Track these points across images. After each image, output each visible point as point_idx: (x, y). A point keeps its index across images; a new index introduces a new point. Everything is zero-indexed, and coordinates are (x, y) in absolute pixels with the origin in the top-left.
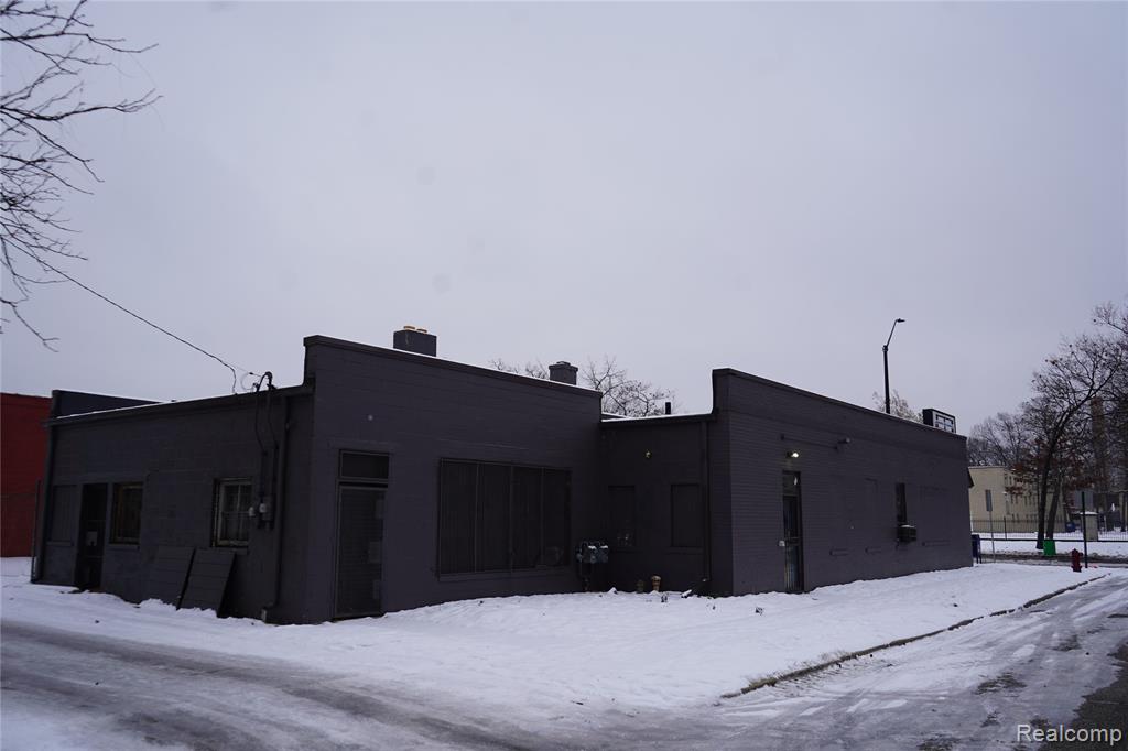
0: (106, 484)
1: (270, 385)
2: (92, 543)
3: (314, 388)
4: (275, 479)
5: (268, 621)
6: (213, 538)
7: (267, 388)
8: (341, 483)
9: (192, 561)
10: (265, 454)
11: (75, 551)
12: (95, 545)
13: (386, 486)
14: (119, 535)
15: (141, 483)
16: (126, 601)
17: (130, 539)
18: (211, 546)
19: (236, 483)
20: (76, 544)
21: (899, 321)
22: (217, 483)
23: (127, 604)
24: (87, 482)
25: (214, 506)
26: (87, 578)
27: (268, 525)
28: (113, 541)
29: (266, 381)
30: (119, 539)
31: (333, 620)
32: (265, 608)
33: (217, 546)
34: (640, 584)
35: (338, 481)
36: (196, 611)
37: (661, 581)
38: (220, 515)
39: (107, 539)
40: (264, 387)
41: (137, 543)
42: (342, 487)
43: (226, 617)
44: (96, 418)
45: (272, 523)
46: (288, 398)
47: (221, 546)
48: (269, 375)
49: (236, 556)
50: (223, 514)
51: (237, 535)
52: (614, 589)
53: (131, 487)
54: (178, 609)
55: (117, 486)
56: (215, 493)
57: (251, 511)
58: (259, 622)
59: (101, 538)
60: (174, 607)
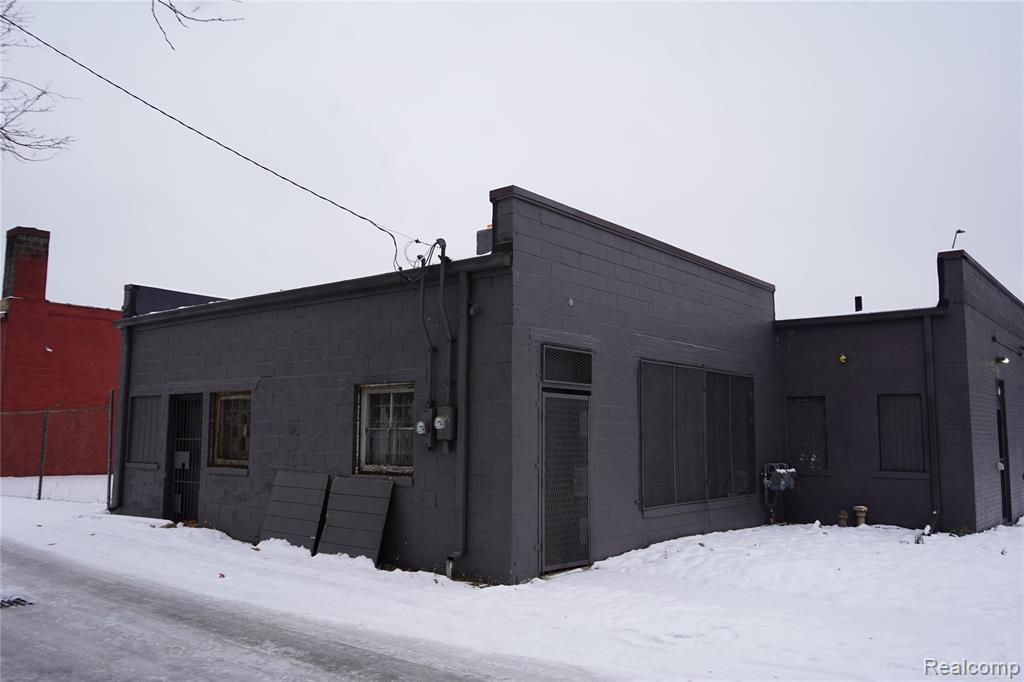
0: (201, 394)
1: (443, 257)
2: (183, 465)
3: (512, 257)
4: (453, 384)
5: (455, 577)
6: (356, 462)
7: (439, 262)
8: (544, 389)
9: (328, 492)
10: (434, 350)
11: (162, 474)
12: (187, 467)
13: (588, 393)
14: (219, 458)
15: (249, 393)
16: (234, 539)
17: (235, 462)
18: (354, 473)
19: (386, 391)
20: (163, 467)
21: (959, 232)
22: (358, 390)
23: (238, 543)
24: (173, 393)
25: (355, 419)
26: (180, 508)
27: (445, 446)
28: (211, 464)
29: (438, 251)
30: (220, 461)
31: (542, 575)
32: (450, 559)
33: (361, 472)
34: (844, 515)
35: (541, 386)
36: (342, 559)
37: (867, 513)
38: (364, 432)
39: (204, 461)
40: (436, 261)
41: (246, 467)
42: (547, 395)
43: (391, 570)
44: (182, 315)
45: (452, 444)
46: (470, 274)
47: (365, 473)
48: (441, 243)
49: (395, 486)
50: (367, 430)
51: (388, 457)
52: (818, 522)
53: (233, 398)
54: (313, 555)
55: (214, 396)
56: (357, 404)
57: (420, 427)
58: (442, 578)
59: (195, 459)
60: (308, 552)
